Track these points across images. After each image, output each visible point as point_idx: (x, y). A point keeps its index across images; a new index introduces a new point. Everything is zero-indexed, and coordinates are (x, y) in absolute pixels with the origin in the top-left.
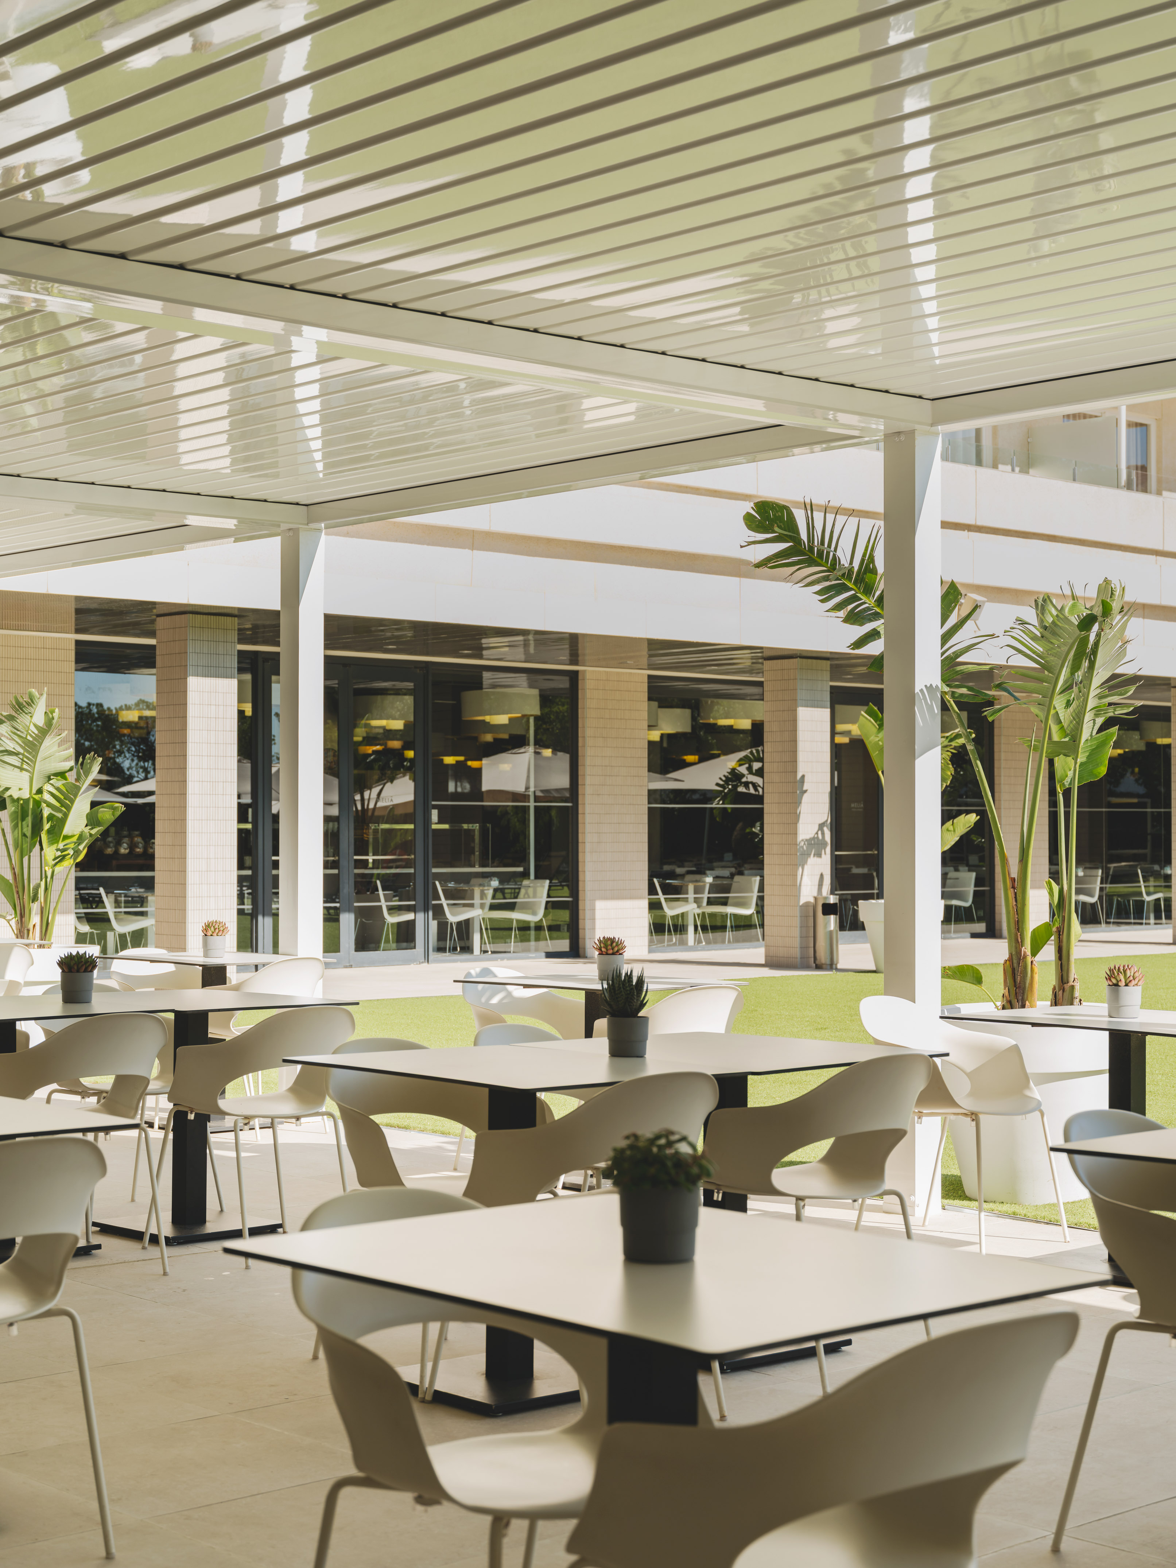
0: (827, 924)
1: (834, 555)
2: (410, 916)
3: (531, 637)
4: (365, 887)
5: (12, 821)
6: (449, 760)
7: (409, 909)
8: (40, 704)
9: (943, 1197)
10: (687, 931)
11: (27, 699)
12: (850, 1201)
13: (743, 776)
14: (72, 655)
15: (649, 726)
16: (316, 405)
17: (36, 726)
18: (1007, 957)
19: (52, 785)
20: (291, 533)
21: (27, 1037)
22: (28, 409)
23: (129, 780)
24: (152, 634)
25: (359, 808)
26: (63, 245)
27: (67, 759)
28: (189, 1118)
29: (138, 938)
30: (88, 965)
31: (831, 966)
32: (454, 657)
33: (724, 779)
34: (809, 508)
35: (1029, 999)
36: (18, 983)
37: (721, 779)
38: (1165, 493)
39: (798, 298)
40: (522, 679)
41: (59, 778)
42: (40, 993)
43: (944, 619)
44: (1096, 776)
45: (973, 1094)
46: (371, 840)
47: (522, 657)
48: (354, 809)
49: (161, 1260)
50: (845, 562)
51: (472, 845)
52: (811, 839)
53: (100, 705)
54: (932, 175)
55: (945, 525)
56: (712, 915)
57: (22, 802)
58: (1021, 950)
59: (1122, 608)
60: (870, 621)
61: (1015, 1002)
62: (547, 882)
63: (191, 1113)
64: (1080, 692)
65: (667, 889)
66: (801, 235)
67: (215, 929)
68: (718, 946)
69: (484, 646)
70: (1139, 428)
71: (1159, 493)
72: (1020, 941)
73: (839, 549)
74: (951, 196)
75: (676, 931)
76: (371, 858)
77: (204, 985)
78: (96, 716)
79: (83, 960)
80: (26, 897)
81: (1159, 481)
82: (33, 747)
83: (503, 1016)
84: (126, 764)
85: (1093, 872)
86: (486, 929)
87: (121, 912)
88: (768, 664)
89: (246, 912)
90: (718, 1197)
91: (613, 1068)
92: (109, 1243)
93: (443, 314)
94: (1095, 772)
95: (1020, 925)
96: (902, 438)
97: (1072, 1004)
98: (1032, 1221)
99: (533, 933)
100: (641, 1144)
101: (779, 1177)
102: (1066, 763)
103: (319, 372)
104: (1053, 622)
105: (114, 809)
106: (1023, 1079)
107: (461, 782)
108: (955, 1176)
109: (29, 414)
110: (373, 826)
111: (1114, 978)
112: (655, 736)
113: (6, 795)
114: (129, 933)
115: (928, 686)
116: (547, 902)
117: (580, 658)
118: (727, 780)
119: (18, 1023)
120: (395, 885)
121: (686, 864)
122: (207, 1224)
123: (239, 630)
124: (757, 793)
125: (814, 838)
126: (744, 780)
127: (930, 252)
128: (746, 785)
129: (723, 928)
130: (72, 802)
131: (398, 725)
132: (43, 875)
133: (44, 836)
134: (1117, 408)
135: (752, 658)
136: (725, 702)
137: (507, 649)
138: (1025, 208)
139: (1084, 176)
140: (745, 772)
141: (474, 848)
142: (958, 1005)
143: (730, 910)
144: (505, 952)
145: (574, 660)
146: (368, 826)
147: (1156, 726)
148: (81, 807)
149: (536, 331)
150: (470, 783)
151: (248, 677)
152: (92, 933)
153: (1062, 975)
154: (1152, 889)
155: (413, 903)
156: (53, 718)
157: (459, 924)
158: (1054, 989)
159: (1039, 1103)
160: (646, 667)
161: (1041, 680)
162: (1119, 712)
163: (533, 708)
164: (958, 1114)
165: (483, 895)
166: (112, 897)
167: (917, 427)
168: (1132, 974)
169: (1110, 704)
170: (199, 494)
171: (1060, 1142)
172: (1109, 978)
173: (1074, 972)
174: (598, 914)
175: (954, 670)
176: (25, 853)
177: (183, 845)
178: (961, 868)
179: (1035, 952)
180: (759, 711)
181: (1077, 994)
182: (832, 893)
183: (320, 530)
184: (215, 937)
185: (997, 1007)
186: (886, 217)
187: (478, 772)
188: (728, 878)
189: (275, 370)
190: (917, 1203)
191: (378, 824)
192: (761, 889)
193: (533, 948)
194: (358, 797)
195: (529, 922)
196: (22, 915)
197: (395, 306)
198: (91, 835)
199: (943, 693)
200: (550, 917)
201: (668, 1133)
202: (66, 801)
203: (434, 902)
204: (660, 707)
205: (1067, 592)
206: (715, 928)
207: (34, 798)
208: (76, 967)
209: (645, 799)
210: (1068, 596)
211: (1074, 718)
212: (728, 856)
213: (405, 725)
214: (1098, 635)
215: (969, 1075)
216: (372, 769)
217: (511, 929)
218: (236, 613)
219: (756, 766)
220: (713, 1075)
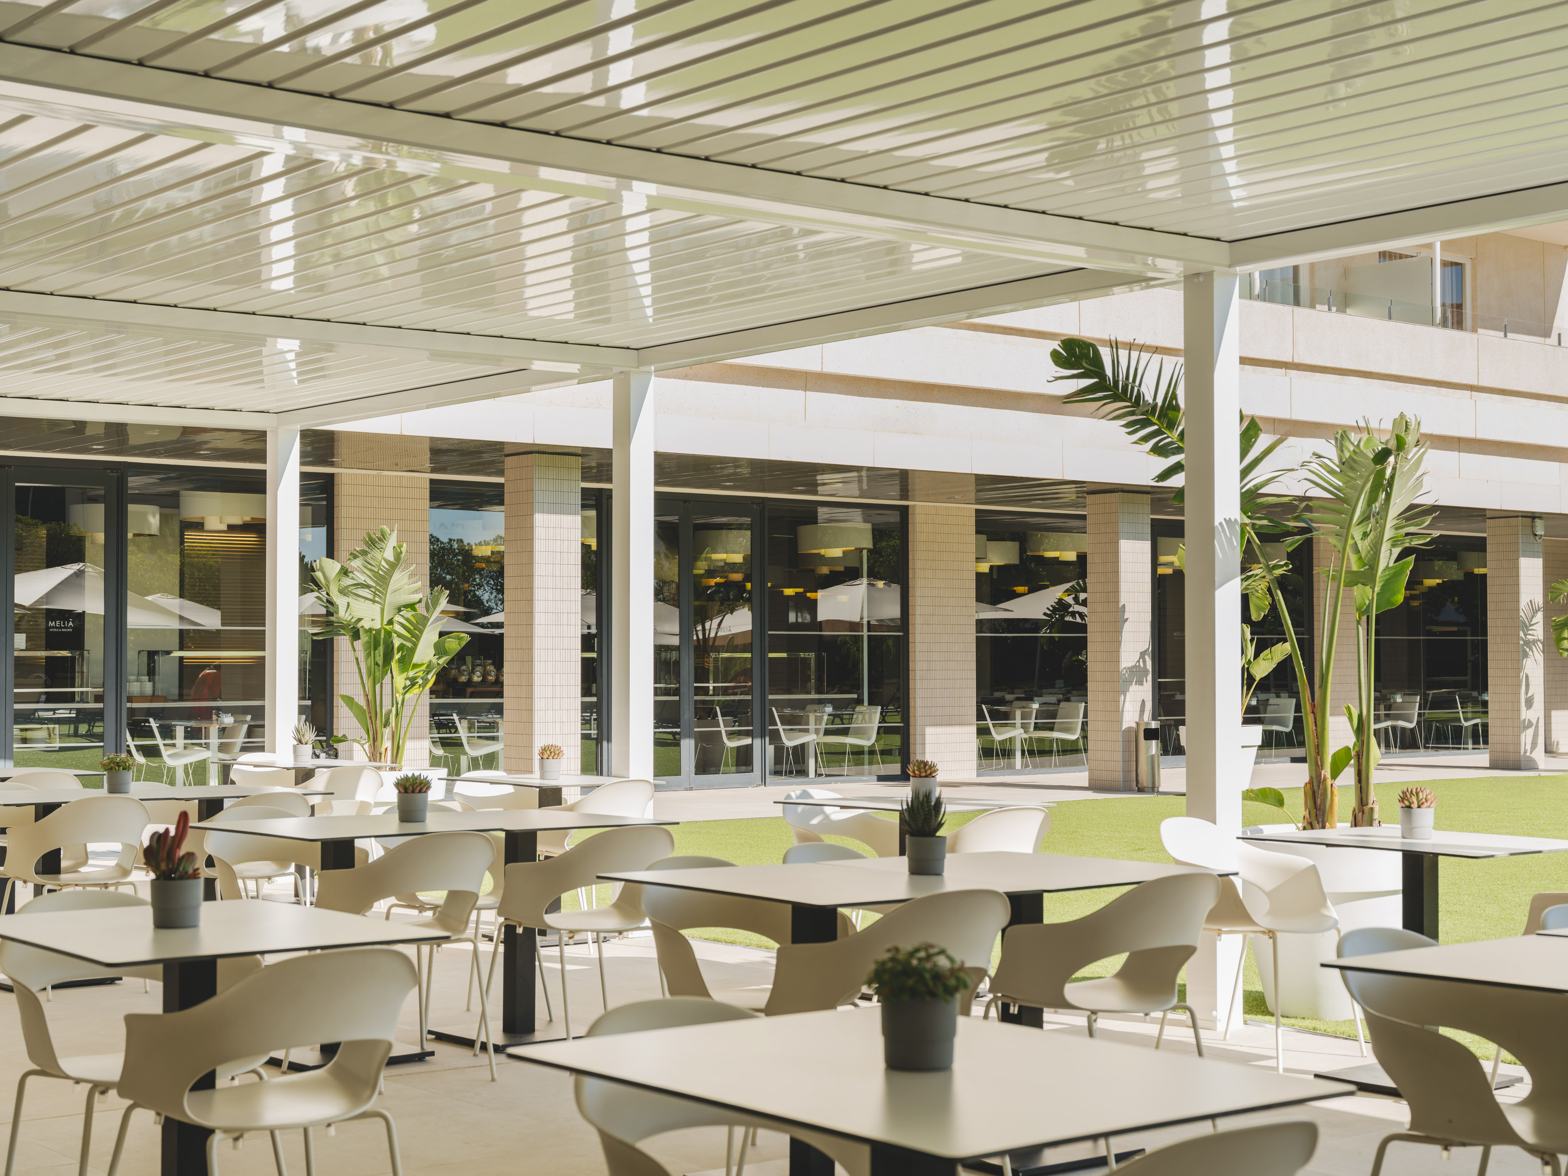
0: (1148, 749)
1: (1139, 390)
2: (747, 741)
3: (864, 473)
4: (705, 713)
5: (365, 650)
6: (789, 592)
7: (748, 734)
8: (391, 540)
9: (1245, 1012)
10: (1015, 755)
11: (379, 535)
12: (1142, 1015)
13: (1070, 606)
14: (427, 494)
15: (976, 558)
16: (646, 252)
17: (386, 560)
18: (1307, 779)
19: (402, 616)
20: (622, 376)
21: (366, 854)
22: (379, 258)
23: (487, 612)
24: (501, 473)
25: (701, 637)
26: (391, 106)
27: (416, 592)
28: (517, 932)
29: (490, 761)
30: (422, 786)
31: (1153, 789)
32: (789, 493)
33: (1051, 609)
34: (1115, 345)
35: (1329, 820)
36: (368, 804)
37: (1048, 608)
38: (1480, 331)
39: (1102, 145)
40: (857, 514)
41: (409, 609)
42: (381, 813)
43: (1244, 453)
44: (1393, 604)
45: (1272, 912)
46: (711, 668)
47: (857, 493)
48: (695, 638)
49: (489, 1067)
50: (1149, 398)
51: (808, 673)
52: (1133, 667)
53: (460, 541)
54: (1229, 21)
55: (1244, 361)
56: (1040, 740)
57: (374, 632)
58: (1321, 774)
59: (1418, 441)
60: (1174, 454)
61: (1315, 823)
62: (880, 707)
63: (520, 927)
64: (1377, 523)
65: (995, 715)
66: (1103, 82)
67: (551, 753)
68: (1045, 770)
69: (819, 482)
70: (1454, 268)
71: (1474, 330)
72: (1320, 764)
73: (1143, 385)
74: (1248, 42)
75: (1004, 755)
76: (711, 685)
77: (540, 806)
78: (457, 551)
79: (418, 781)
80: (378, 722)
81: (1474, 317)
82: (383, 579)
83: (822, 836)
84: (485, 597)
85: (1412, 698)
86: (821, 753)
87: (474, 737)
88: (1090, 498)
89: (593, 736)
90: (1014, 1010)
91: (912, 885)
92: (442, 1050)
93: (753, 166)
94: (1392, 599)
95: (1320, 749)
96: (1201, 279)
97: (1371, 825)
98: (1331, 1036)
99: (866, 757)
100: (900, 957)
101: (1071, 991)
102: (1365, 591)
103: (648, 220)
104: (1350, 457)
105: (460, 639)
106: (1321, 898)
107: (801, 612)
108: (1259, 992)
109: (379, 263)
110: (713, 655)
111: (1407, 800)
112: (984, 568)
113: (359, 625)
114: (481, 756)
115: (1228, 519)
116: (879, 728)
117: (910, 494)
118: (1054, 610)
119: (356, 840)
120: (734, 711)
121: (1016, 691)
122: (536, 1033)
123: (583, 468)
124: (1084, 622)
125: (1135, 666)
126: (1071, 610)
127: (1227, 97)
128: (1073, 614)
129: (1050, 752)
130: (421, 632)
131: (738, 558)
132: (394, 702)
133: (394, 665)
134: (1430, 246)
135: (1078, 492)
136: (1055, 535)
137: (840, 485)
138: (1322, 51)
139: (1378, 20)
140: (1072, 602)
141: (810, 676)
142: (1261, 827)
143: (1056, 735)
144: (840, 775)
145: (904, 495)
146: (709, 655)
147: (1474, 555)
148: (430, 636)
149: (843, 181)
150: (810, 613)
151: (593, 513)
152: (446, 757)
153: (1361, 798)
154: (1470, 715)
155: (751, 728)
156: (401, 552)
157: (795, 748)
158: (1354, 810)
159: (1336, 922)
160: (974, 502)
161: (1340, 513)
162: (1416, 542)
163: (867, 543)
164: (1256, 932)
165: (818, 720)
166: (465, 723)
167: (1215, 268)
168: (1425, 797)
169: (1407, 534)
170: (534, 340)
171: (1332, 959)
172: (1402, 800)
173: (1373, 796)
174: (928, 739)
175: (1254, 502)
176: (377, 681)
177: (530, 673)
178: (1282, 695)
179: (1335, 775)
180: (1085, 543)
181: (1376, 816)
182: (1154, 719)
183: (649, 373)
184: (551, 760)
185: (1298, 828)
186: (1185, 64)
187: (815, 602)
188: (1055, 704)
189: (607, 219)
190: (1218, 1018)
191: (719, 653)
192: (1085, 716)
193: (866, 771)
194: (699, 628)
195: (863, 747)
196: (375, 740)
197: (707, 159)
198: (438, 664)
199: (1243, 526)
200: (882, 742)
201: (927, 947)
202: (416, 630)
203: (770, 728)
204: (988, 540)
205: (1362, 424)
206: (1043, 753)
207: (385, 629)
208: (411, 788)
209: (973, 629)
210: (1364, 428)
211: (1371, 548)
212: (1060, 683)
213: (744, 558)
214: (1394, 469)
215: (1268, 894)
216: (713, 600)
217: (845, 753)
218: (580, 452)
219: (1082, 596)
220: (1006, 893)
